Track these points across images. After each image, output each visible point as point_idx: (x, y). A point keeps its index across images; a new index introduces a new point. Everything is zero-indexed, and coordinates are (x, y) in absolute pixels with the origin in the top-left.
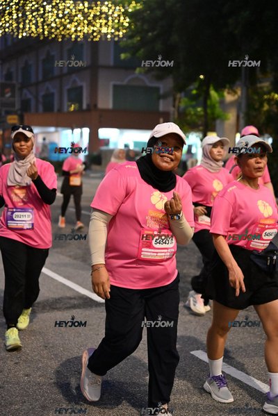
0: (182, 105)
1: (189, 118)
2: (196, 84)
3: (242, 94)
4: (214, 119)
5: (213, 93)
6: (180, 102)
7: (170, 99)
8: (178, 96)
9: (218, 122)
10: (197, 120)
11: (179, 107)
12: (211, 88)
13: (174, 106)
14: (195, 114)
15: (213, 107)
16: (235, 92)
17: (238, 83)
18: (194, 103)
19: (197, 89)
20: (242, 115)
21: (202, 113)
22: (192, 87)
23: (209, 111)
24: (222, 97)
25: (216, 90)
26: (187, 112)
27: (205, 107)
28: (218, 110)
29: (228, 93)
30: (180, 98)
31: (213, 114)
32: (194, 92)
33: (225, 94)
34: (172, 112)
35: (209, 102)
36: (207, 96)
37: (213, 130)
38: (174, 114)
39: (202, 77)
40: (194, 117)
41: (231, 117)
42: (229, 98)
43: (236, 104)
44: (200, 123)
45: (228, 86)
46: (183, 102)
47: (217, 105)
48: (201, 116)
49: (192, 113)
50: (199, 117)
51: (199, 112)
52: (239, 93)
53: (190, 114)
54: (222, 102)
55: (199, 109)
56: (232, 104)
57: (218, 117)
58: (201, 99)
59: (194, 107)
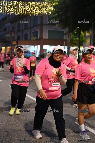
0: (71, 37)
1: (74, 41)
2: (76, 30)
3: (92, 33)
4: (82, 42)
5: (82, 33)
6: (71, 36)
7: (67, 35)
8: (70, 34)
9: (84, 43)
10: (76, 42)
11: (70, 38)
12: (81, 31)
13: (69, 38)
14: (76, 40)
15: (82, 38)
16: (90, 33)
17: (90, 29)
18: (75, 36)
19: (76, 32)
20: (92, 40)
21: (78, 40)
22: (75, 31)
23: (81, 39)
24: (85, 34)
25: (83, 32)
26: (73, 39)
27: (79, 38)
28: (84, 39)
29: (87, 33)
30: (71, 35)
31: (82, 40)
32: (76, 33)
33: (86, 33)
34: (68, 40)
35: (80, 36)
36: (80, 34)
37: (82, 46)
38: (69, 40)
39: (78, 27)
40: (76, 41)
41: (88, 41)
42: (87, 34)
43: (90, 36)
44: (77, 43)
45: (87, 30)
46: (72, 36)
47: (83, 37)
48: (78, 41)
49: (75, 40)
50: (77, 41)
51: (77, 39)
52: (91, 33)
53: (74, 40)
54: (85, 36)
55: (77, 38)
56: (88, 36)
57: (84, 41)
58: (78, 35)
59: (75, 38)
